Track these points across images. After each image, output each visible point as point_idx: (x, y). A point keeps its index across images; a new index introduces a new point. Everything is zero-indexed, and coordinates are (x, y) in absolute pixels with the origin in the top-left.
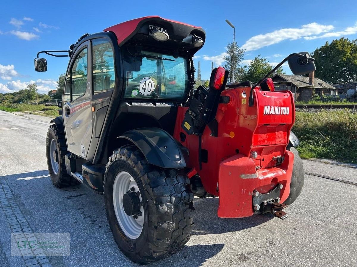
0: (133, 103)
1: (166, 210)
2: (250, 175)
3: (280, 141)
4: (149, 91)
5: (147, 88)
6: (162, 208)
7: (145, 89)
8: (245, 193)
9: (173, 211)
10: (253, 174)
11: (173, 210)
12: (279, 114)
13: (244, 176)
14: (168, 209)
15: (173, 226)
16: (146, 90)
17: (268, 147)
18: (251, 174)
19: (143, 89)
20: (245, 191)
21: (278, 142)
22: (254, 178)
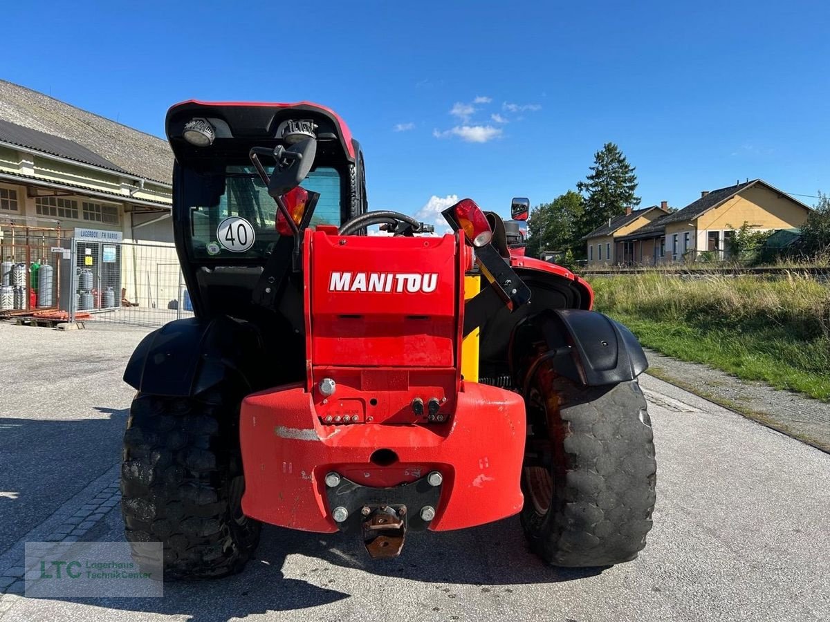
0: (217, 268)
1: (137, 474)
2: (298, 430)
3: (421, 359)
4: (243, 242)
5: (235, 236)
6: (130, 470)
7: (232, 240)
8: (291, 472)
9: (150, 480)
10: (305, 430)
11: (150, 477)
12: (388, 289)
13: (283, 432)
14: (139, 475)
15: (151, 510)
16: (237, 241)
17: (375, 371)
18: (301, 429)
19: (227, 240)
20: (290, 467)
21: (412, 360)
22: (309, 439)
